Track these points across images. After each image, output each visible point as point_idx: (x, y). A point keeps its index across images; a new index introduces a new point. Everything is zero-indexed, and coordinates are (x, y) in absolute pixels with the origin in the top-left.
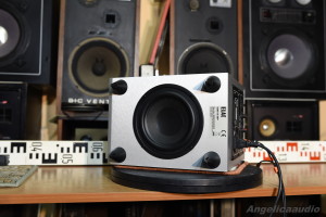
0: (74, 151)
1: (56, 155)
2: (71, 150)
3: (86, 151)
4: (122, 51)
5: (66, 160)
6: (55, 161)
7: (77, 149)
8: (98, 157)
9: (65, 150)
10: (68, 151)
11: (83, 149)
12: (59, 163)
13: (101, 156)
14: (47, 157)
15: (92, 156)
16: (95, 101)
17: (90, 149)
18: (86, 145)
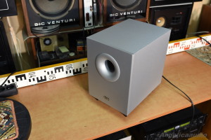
1: (45, 77)
2: (54, 72)
3: (63, 71)
5: (51, 78)
6: (45, 80)
7: (57, 71)
8: (70, 72)
9: (50, 73)
10: (52, 72)
11: (61, 70)
12: (48, 80)
13: (72, 72)
14: (40, 79)
15: (67, 73)
16: (53, 22)
17: (65, 70)
18: (62, 68)
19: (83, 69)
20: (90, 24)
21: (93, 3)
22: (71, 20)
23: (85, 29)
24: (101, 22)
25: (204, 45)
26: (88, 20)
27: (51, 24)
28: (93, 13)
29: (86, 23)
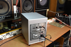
0: (6, 35)
1: (2, 38)
3: (9, 34)
4: (8, 2)
5: (5, 38)
6: (2, 39)
7: (7, 35)
8: (12, 35)
9: (4, 36)
10: (5, 36)
11: (8, 34)
12: (3, 39)
15: (11, 35)
16: (2, 17)
17: (10, 34)
18: (9, 33)
19: (17, 33)
20: (16, 17)
21: (17, 10)
22: (9, 16)
23: (15, 19)
24: (20, 17)
25: (53, 21)
26: (15, 16)
27: (2, 18)
28: (17, 13)
29: (15, 17)
